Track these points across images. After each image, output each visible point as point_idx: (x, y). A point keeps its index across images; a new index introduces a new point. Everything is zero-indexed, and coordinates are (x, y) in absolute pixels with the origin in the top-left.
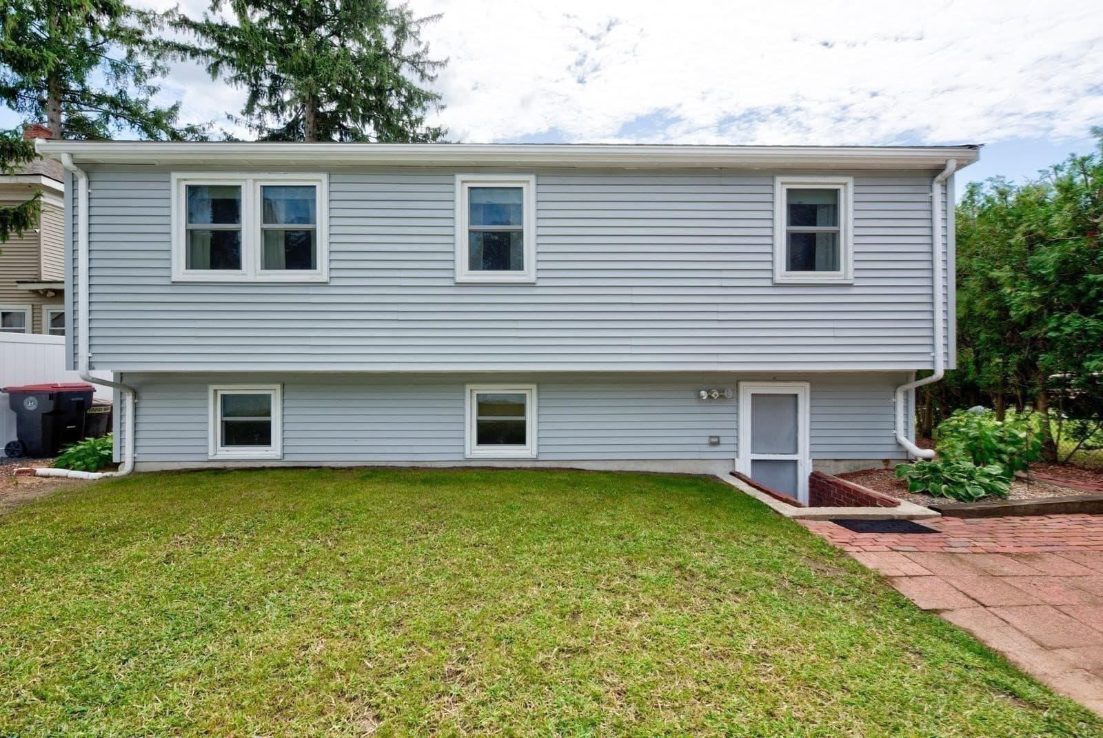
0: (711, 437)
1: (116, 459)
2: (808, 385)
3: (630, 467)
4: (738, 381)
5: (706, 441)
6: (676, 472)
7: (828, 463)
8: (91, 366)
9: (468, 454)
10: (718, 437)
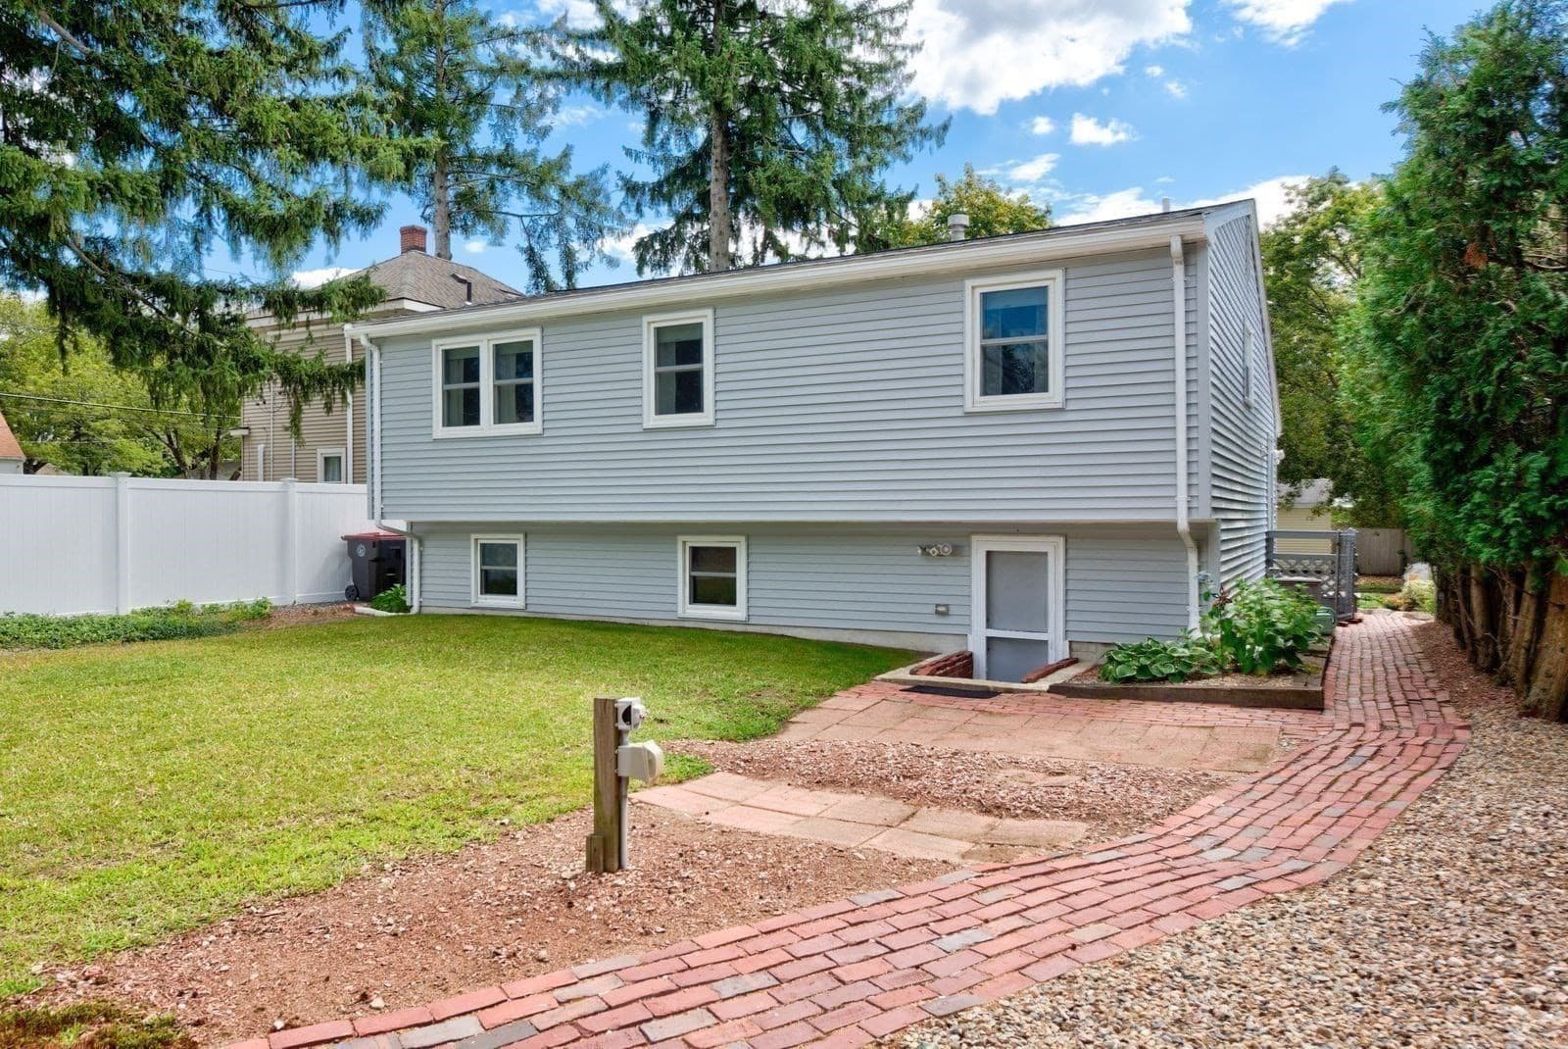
0: (937, 605)
1: (408, 604)
2: (1061, 541)
3: (845, 638)
4: (968, 535)
5: (932, 609)
6: (897, 647)
7: (1093, 648)
8: (383, 516)
9: (680, 614)
10: (947, 606)
